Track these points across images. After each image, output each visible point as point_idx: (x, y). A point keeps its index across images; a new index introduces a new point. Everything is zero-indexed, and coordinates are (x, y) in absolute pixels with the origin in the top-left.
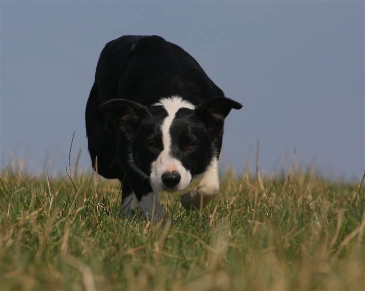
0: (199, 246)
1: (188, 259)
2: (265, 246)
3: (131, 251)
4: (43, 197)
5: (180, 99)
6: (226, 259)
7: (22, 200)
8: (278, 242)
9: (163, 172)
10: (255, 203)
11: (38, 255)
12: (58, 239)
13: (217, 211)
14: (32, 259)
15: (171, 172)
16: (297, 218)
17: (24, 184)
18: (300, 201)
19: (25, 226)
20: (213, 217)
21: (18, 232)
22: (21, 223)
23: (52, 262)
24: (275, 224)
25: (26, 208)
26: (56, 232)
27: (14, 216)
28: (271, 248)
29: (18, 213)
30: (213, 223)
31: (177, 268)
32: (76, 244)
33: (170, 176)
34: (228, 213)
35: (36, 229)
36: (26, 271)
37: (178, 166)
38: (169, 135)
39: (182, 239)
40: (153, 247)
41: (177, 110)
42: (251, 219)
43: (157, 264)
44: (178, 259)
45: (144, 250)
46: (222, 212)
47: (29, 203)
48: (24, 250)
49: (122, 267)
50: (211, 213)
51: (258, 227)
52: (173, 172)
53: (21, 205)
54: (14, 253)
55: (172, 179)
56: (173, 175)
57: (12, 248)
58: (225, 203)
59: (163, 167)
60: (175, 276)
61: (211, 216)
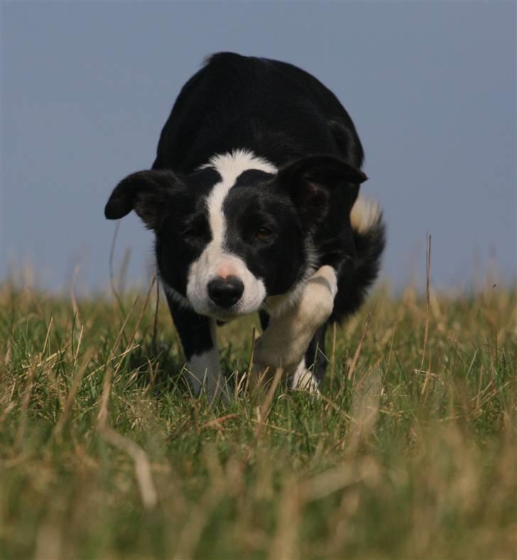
0: (329, 413)
1: (312, 435)
2: (443, 413)
3: (214, 422)
4: (66, 331)
5: (250, 155)
6: (375, 435)
7: (30, 335)
8: (465, 407)
9: (210, 279)
10: (426, 339)
11: (58, 429)
12: (92, 401)
13: (361, 352)
14: (47, 435)
15: (225, 277)
16: (496, 365)
17: (33, 309)
18: (500, 336)
19: (35, 379)
20: (354, 363)
21: (23, 389)
22: (29, 374)
23: (81, 440)
24: (459, 375)
25: (37, 349)
26: (89, 388)
27: (16, 362)
28: (451, 416)
29: (24, 357)
30: (353, 374)
31: (293, 451)
32: (122, 409)
33: (224, 285)
34: (380, 357)
35: (54, 384)
36: (38, 457)
37: (238, 268)
38: (223, 214)
39: (302, 402)
40: (252, 415)
41: (239, 173)
42: (418, 367)
43: (259, 443)
44: (295, 435)
45: (237, 421)
46: (369, 356)
47: (42, 340)
48: (34, 419)
49: (199, 449)
50: (352, 356)
51: (430, 381)
52: (229, 277)
53: (28, 343)
54: (17, 425)
55: (228, 291)
56: (229, 283)
57: (14, 415)
58: (375, 340)
59: (211, 269)
60: (290, 465)
61: (351, 363)
